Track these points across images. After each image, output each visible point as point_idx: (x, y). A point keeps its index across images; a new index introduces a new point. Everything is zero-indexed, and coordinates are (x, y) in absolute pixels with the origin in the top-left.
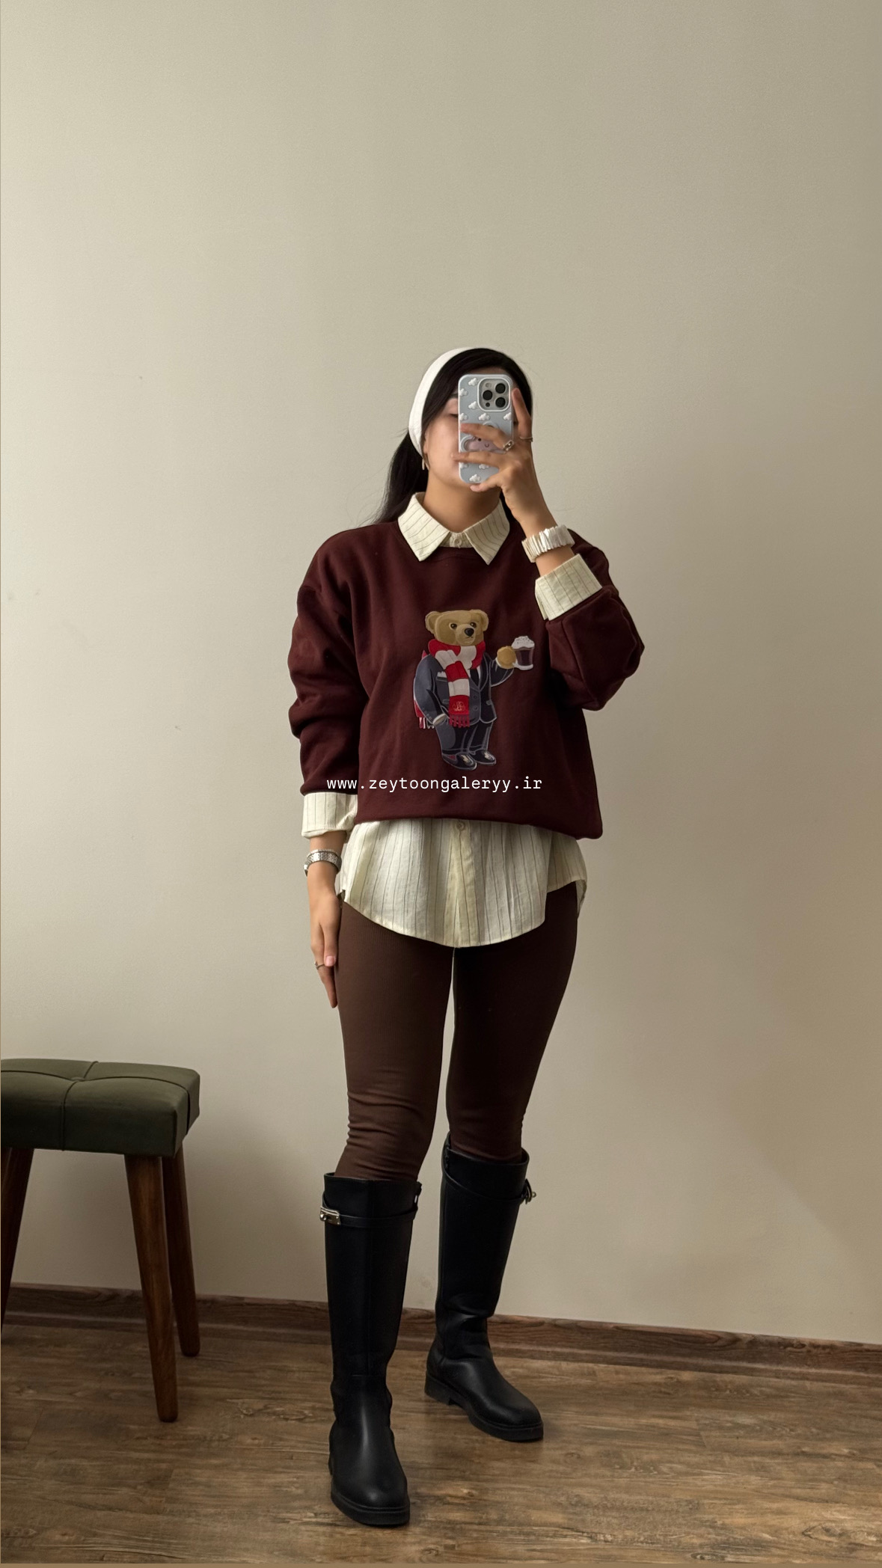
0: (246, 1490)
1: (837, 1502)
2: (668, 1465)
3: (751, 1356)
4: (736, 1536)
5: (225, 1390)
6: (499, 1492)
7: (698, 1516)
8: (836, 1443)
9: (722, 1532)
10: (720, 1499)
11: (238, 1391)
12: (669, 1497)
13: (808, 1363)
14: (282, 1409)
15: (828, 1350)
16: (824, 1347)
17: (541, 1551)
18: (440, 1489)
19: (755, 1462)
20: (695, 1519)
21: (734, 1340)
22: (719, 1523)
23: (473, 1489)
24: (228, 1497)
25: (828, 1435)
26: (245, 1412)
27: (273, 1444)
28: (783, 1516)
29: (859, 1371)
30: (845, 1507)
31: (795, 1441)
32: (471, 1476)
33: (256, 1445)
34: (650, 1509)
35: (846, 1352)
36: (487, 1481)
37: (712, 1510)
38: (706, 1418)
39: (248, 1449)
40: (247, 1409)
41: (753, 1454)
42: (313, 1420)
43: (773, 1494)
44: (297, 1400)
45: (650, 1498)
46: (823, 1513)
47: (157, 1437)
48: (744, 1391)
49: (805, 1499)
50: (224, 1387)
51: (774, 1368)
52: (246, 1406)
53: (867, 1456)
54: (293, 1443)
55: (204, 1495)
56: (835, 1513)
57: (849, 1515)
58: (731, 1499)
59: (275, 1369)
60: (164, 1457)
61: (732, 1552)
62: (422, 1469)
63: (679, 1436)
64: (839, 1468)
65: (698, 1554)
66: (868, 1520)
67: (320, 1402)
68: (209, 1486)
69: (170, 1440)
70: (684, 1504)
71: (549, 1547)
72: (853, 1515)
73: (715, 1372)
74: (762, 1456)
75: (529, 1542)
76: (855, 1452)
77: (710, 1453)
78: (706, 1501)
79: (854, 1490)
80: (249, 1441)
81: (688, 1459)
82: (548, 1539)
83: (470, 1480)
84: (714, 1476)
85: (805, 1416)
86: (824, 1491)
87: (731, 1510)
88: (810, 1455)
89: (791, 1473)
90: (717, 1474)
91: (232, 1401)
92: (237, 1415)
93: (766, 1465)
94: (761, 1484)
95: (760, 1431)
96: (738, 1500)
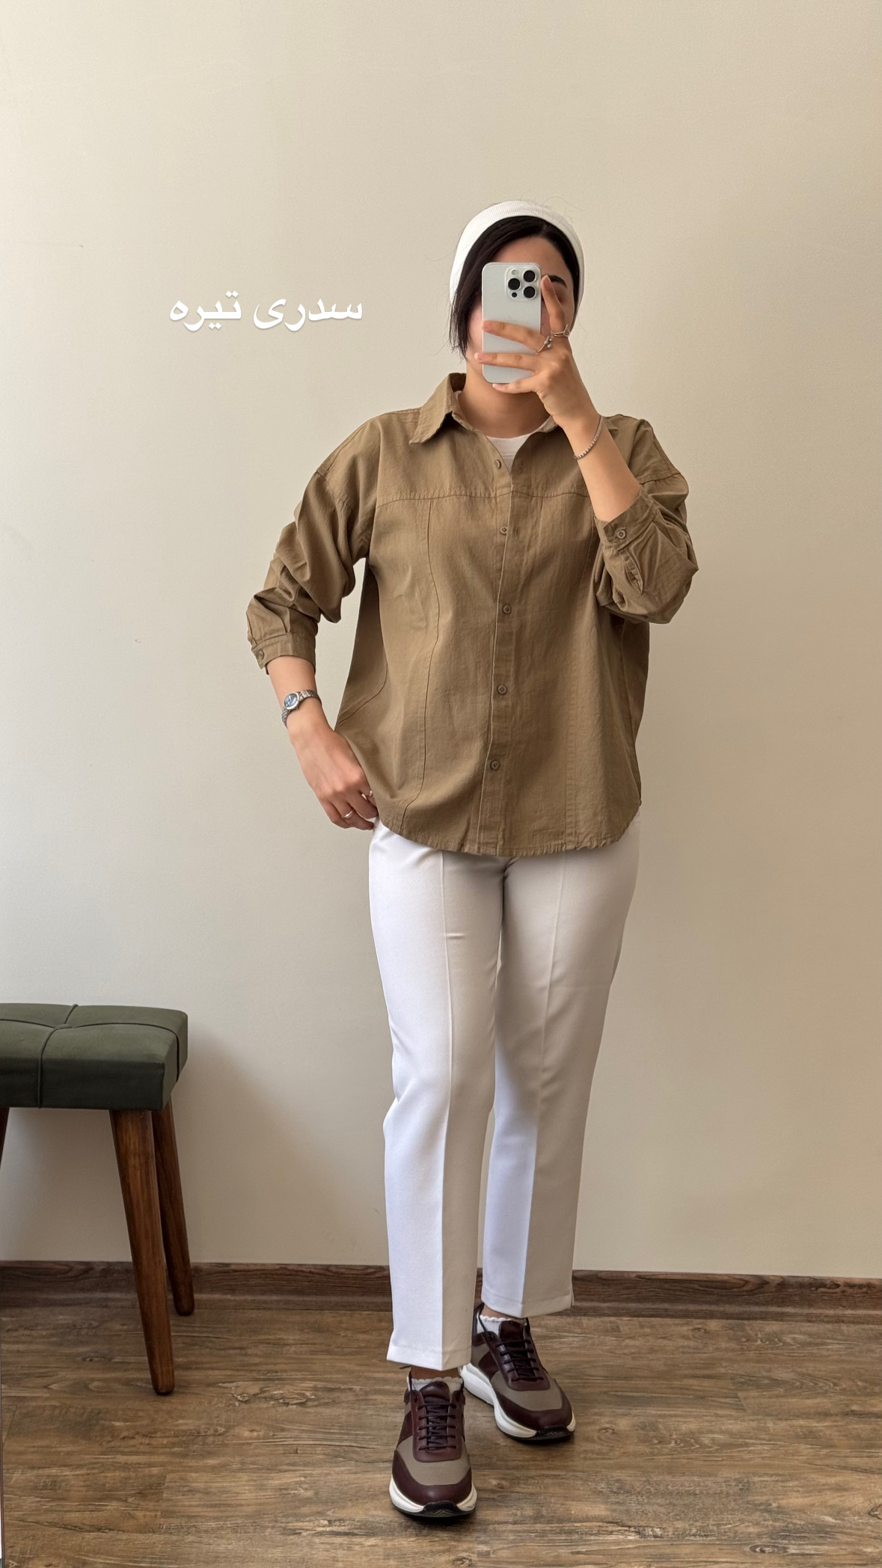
0: (249, 1496)
2: (710, 1436)
3: (780, 1300)
4: (795, 1521)
5: (217, 1372)
6: (530, 1481)
7: (750, 1498)
9: (779, 1516)
10: (772, 1475)
11: (229, 1373)
12: (716, 1476)
13: (843, 1304)
14: (281, 1392)
15: (865, 1290)
16: (861, 1286)
17: (587, 1553)
19: (801, 1427)
20: (748, 1503)
21: (762, 1282)
22: (774, 1505)
23: (503, 1479)
24: (229, 1505)
25: (877, 1389)
26: (239, 1397)
27: (274, 1435)
28: (844, 1493)
31: (843, 1397)
32: (499, 1463)
33: (255, 1439)
34: (698, 1492)
37: (764, 1490)
38: (741, 1376)
39: (248, 1444)
40: (241, 1394)
41: (798, 1416)
42: (316, 1403)
43: (827, 1466)
44: (295, 1379)
45: (696, 1479)
47: (145, 1436)
48: (776, 1340)
49: (865, 1471)
50: (213, 1369)
51: (810, 1311)
52: (240, 1391)
54: (296, 1433)
55: (204, 1506)
58: (783, 1475)
59: (269, 1343)
60: (155, 1459)
61: (793, 1542)
63: (718, 1400)
65: (757, 1546)
67: (320, 1380)
68: (207, 1493)
69: (161, 1437)
70: (733, 1484)
71: (595, 1548)
73: (747, 1318)
74: (810, 1419)
75: (571, 1543)
77: (752, 1418)
78: (756, 1479)
80: (247, 1434)
81: (730, 1427)
82: (593, 1538)
83: (499, 1468)
84: (760, 1447)
85: (850, 1367)
87: (785, 1489)
88: (861, 1415)
89: (844, 1438)
90: (761, 1444)
91: (226, 1385)
92: (231, 1402)
93: (815, 1429)
94: (813, 1454)
95: (801, 1388)
96: (790, 1475)
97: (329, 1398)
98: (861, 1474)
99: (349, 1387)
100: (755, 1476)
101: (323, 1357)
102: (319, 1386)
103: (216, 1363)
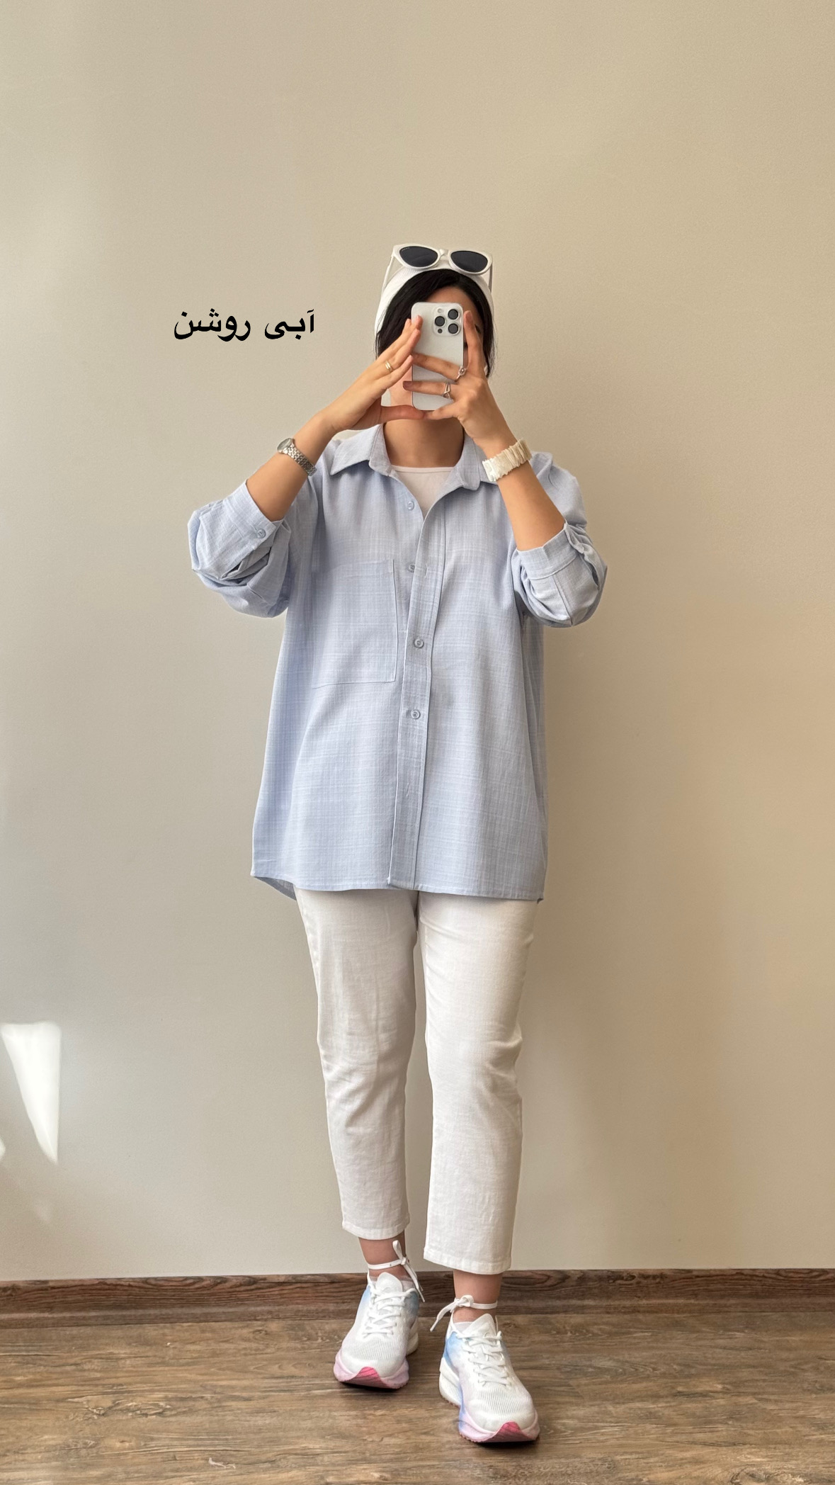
1: (744, 1444)
3: (580, 1294)
5: (60, 1388)
6: (410, 1472)
7: (620, 1475)
8: (704, 1380)
10: (631, 1453)
11: (75, 1388)
12: (579, 1456)
13: (639, 1295)
14: (134, 1403)
15: (658, 1280)
16: (654, 1277)
18: (350, 1475)
19: (639, 1409)
20: (620, 1479)
21: (564, 1277)
22: (645, 1480)
23: (383, 1472)
25: (693, 1371)
26: (95, 1411)
27: (145, 1445)
28: (702, 1466)
29: (690, 1299)
30: (755, 1448)
31: (665, 1380)
32: (373, 1457)
33: (129, 1449)
34: (569, 1472)
35: (676, 1280)
36: (391, 1461)
37: (629, 1467)
38: (566, 1366)
39: (124, 1454)
40: (96, 1407)
41: (632, 1400)
42: (173, 1413)
43: (678, 1442)
44: (143, 1391)
45: (563, 1460)
46: (738, 1457)
47: (15, 1453)
48: (584, 1331)
49: (712, 1445)
50: (57, 1385)
51: (605, 1303)
52: (92, 1405)
53: (742, 1390)
54: (167, 1442)
56: (749, 1456)
57: (764, 1457)
58: (642, 1453)
59: (101, 1358)
60: (34, 1474)
62: (318, 1454)
63: (553, 1388)
64: (724, 1406)
66: (783, 1460)
67: (168, 1391)
69: (32, 1453)
70: (599, 1463)
72: (767, 1456)
73: (547, 1313)
74: (643, 1401)
76: (728, 1386)
77: (591, 1403)
78: (619, 1458)
79: (753, 1429)
80: (118, 1445)
81: (574, 1412)
83: (375, 1462)
84: (610, 1429)
85: (658, 1352)
86: (724, 1433)
87: (649, 1465)
88: (688, 1395)
89: (682, 1417)
90: (612, 1426)
91: (76, 1400)
92: (90, 1416)
93: (653, 1410)
94: (660, 1432)
95: (624, 1373)
96: (648, 1452)
97: (185, 1407)
98: (711, 1447)
99: (199, 1395)
100: (617, 1455)
101: (161, 1368)
102: (170, 1396)
103: (56, 1379)
